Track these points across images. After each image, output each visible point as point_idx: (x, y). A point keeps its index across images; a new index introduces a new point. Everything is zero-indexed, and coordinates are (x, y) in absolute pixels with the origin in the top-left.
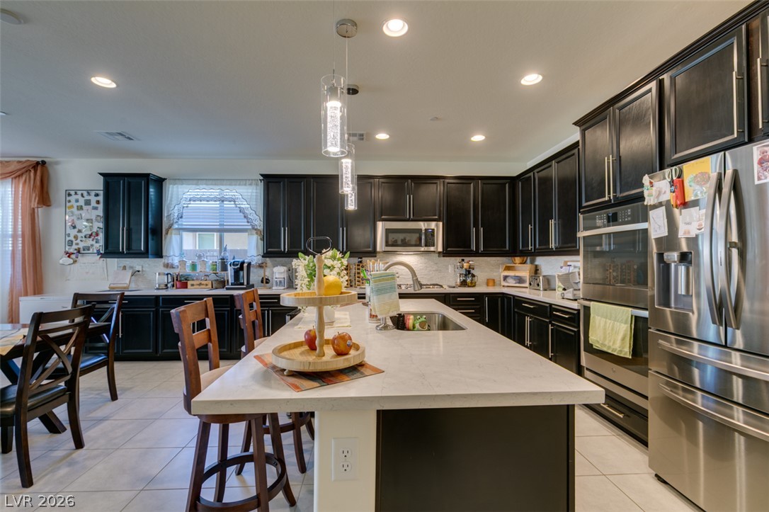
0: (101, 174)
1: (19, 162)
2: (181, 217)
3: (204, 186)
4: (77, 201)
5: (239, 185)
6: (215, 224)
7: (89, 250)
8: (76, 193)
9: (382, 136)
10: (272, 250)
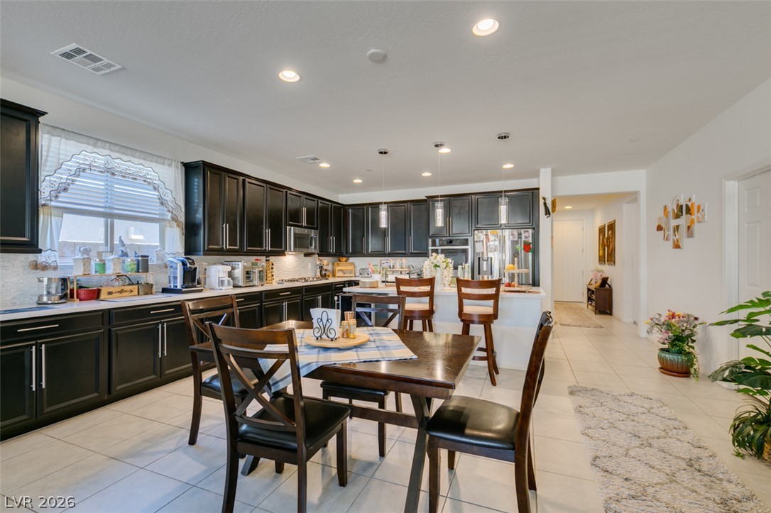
2: (65, 190)
5: (157, 162)
6: (99, 203)
9: (325, 165)
10: (212, 248)
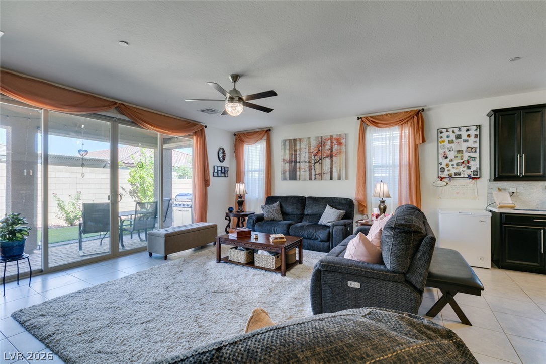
0: (493, 111)
1: (407, 112)
4: (448, 137)
7: (460, 175)
8: (447, 131)
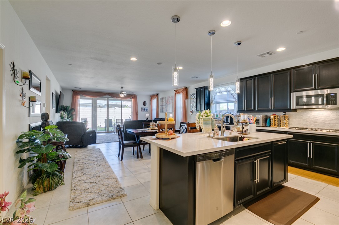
0: (195, 89)
1: (183, 88)
2: (215, 99)
3: (221, 87)
5: (231, 85)
6: (226, 100)
9: (281, 49)
10: (240, 110)
